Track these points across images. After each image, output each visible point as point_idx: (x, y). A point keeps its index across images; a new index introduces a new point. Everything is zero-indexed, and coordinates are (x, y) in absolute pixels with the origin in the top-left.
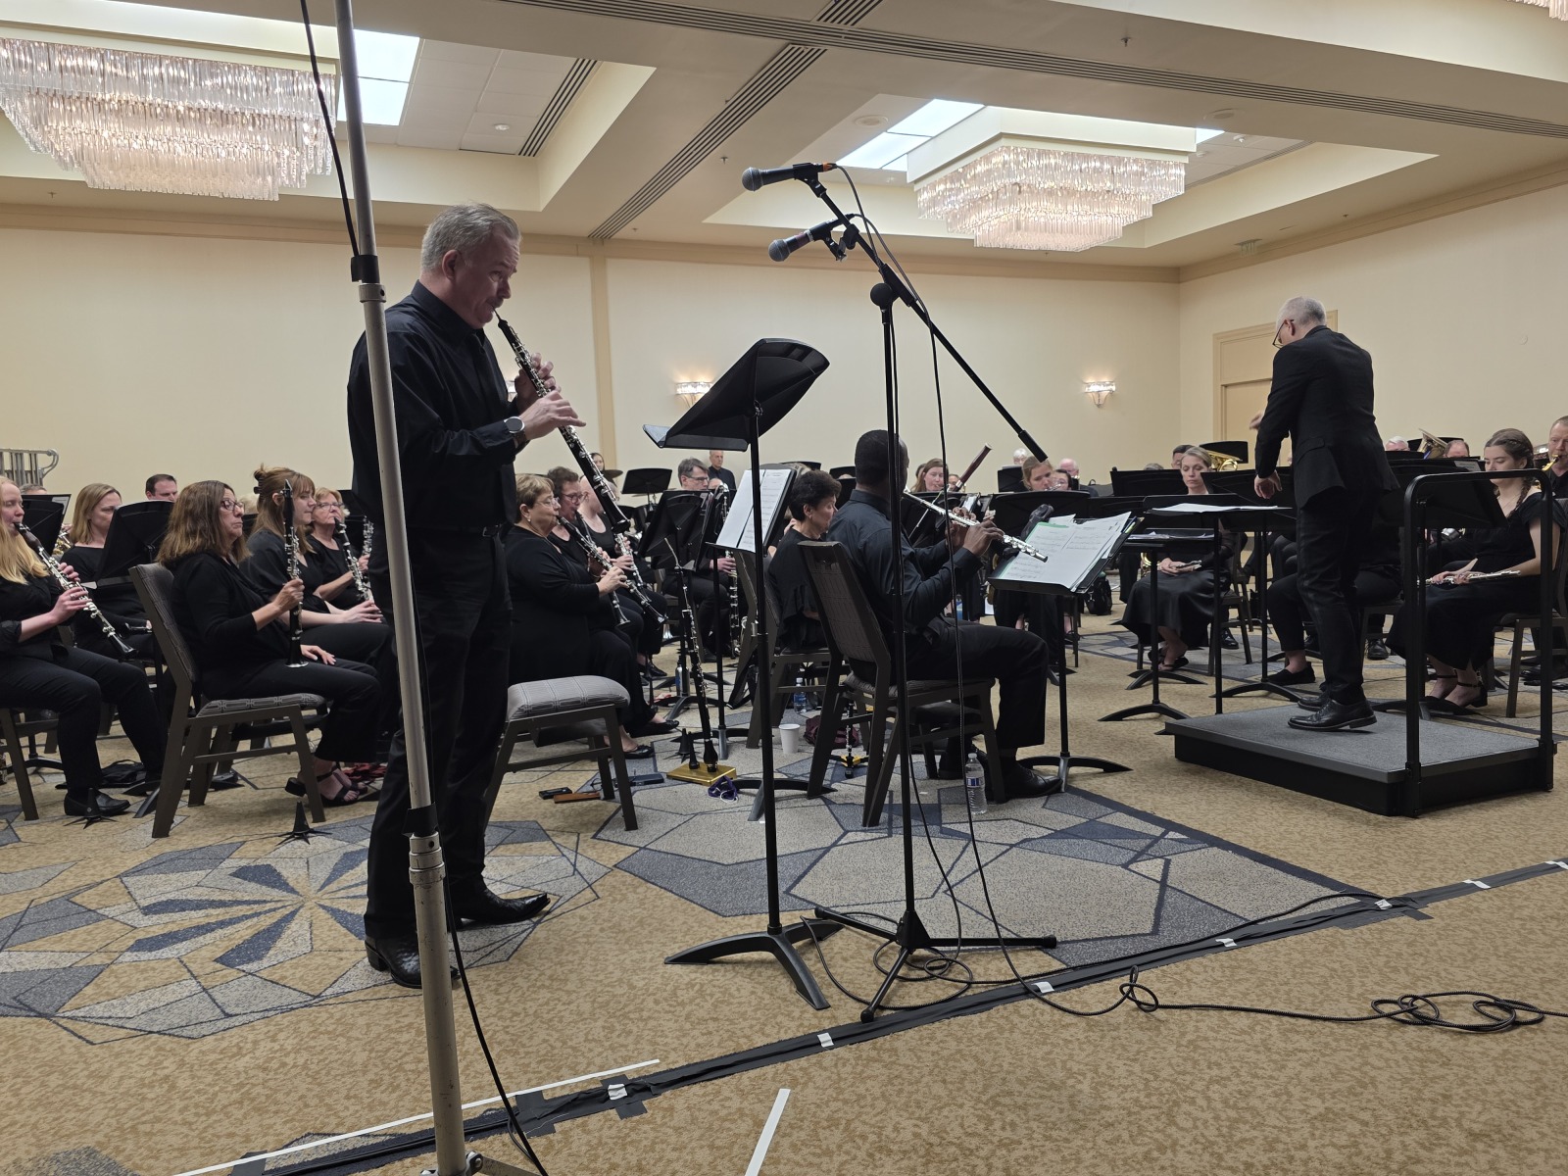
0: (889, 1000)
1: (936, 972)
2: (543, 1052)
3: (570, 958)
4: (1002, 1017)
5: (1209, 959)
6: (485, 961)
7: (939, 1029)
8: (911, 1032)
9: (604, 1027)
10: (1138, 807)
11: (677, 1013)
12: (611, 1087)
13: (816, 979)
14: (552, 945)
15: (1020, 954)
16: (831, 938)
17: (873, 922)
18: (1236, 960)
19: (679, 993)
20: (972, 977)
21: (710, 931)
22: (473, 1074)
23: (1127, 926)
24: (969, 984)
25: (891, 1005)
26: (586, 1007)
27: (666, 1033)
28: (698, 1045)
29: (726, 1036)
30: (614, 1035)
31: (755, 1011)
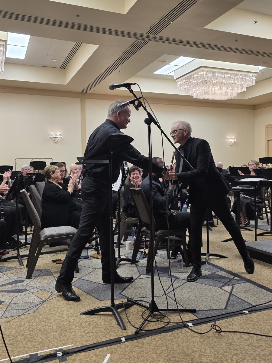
0: (144, 327)
1: (159, 319)
2: (40, 341)
3: (53, 312)
4: (176, 333)
5: (240, 317)
6: (27, 313)
7: (157, 337)
8: (149, 338)
9: (59, 334)
10: (227, 269)
11: (81, 330)
12: (58, 353)
13: (123, 321)
14: (48, 308)
15: (185, 314)
16: (130, 308)
17: (144, 303)
18: (248, 318)
19: (83, 324)
20: (169, 321)
21: (95, 305)
22: (18, 348)
23: (218, 306)
24: (168, 323)
25: (144, 329)
26: (55, 328)
27: (77, 336)
28: (86, 340)
29: (94, 337)
30: (62, 337)
31: (104, 330)
